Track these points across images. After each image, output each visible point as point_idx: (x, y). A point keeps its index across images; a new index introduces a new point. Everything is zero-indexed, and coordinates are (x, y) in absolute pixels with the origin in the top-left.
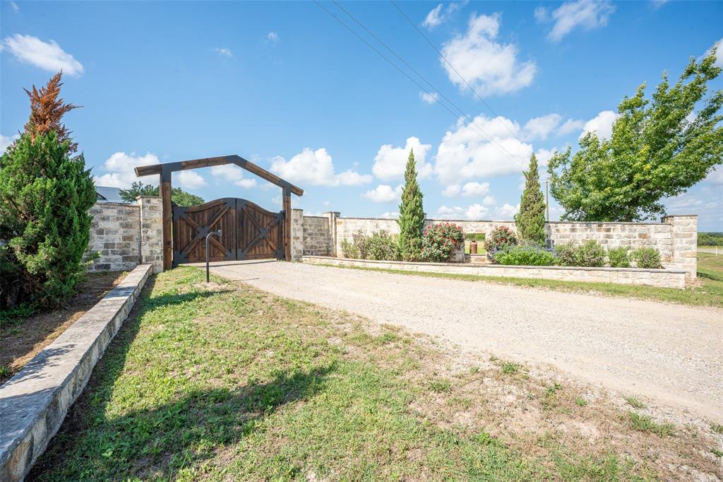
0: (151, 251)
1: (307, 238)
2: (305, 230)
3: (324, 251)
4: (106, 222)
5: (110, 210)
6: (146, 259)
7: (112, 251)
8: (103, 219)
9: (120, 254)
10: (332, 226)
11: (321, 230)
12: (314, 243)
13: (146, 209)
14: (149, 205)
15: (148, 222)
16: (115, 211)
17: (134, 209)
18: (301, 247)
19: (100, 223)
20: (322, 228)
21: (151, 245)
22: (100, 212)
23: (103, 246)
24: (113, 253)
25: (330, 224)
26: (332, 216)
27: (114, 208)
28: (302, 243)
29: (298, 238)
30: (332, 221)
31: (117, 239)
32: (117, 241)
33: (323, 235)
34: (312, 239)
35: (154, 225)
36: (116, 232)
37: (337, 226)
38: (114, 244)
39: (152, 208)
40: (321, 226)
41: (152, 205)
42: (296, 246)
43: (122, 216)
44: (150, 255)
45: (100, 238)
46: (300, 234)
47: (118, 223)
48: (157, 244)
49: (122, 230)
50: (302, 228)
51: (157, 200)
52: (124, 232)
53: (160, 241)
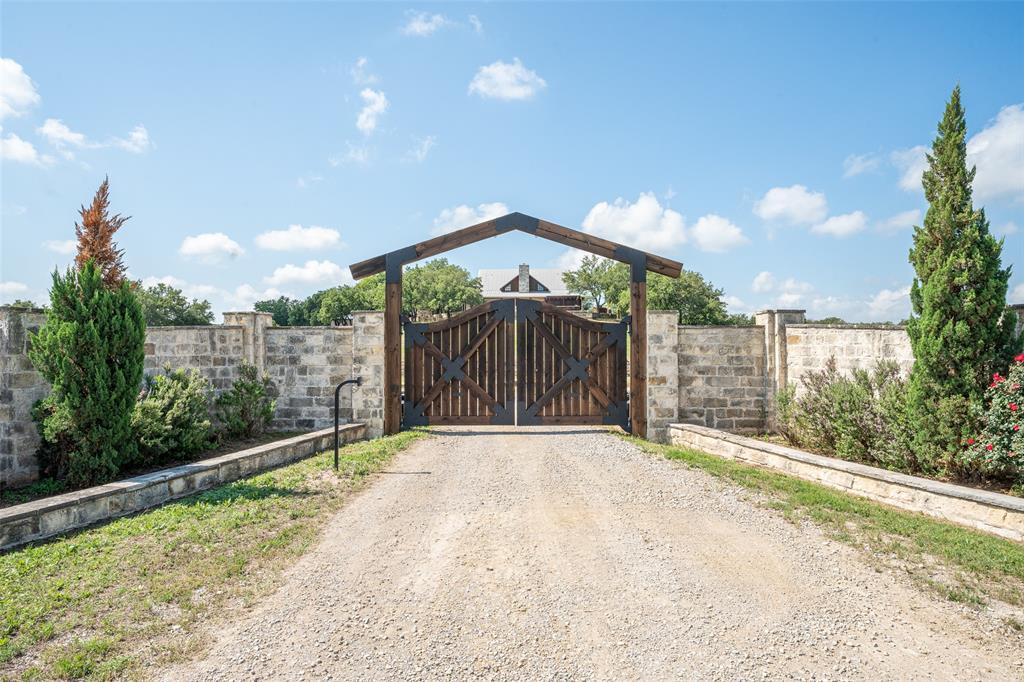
0: (365, 402)
1: (692, 379)
2: (684, 360)
3: (748, 413)
4: (309, 355)
5: (315, 336)
6: (358, 414)
7: (316, 400)
8: (306, 351)
9: (328, 406)
10: (772, 349)
11: (738, 358)
12: (716, 392)
13: (359, 332)
14: (364, 325)
15: (362, 353)
16: (321, 337)
17: (346, 333)
18: (671, 403)
19: (302, 357)
20: (743, 353)
21: (365, 392)
22: (302, 341)
23: (305, 391)
24: (319, 403)
25: (767, 342)
26: (772, 321)
27: (320, 333)
28: (673, 391)
29: (663, 380)
30: (773, 335)
31: (323, 381)
32: (323, 385)
33: (748, 371)
34: (708, 381)
35: (370, 359)
36: (322, 370)
37: (789, 347)
38: (319, 389)
39: (368, 330)
40: (738, 350)
41: (368, 325)
42: (661, 398)
43: (330, 345)
44: (363, 408)
45: (303, 379)
46: (669, 371)
47: (324, 356)
48: (374, 390)
49: (330, 367)
50: (675, 356)
51: (375, 315)
52: (332, 370)
53: (379, 385)
